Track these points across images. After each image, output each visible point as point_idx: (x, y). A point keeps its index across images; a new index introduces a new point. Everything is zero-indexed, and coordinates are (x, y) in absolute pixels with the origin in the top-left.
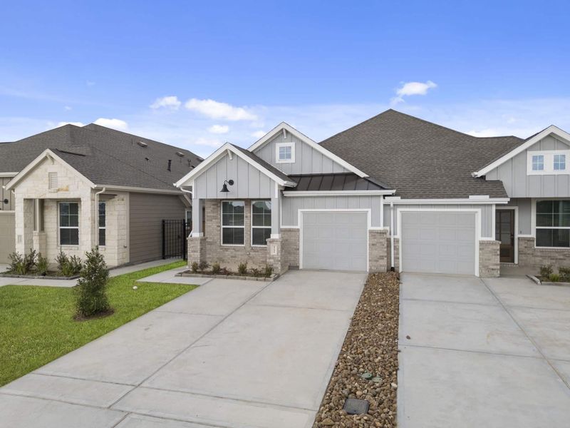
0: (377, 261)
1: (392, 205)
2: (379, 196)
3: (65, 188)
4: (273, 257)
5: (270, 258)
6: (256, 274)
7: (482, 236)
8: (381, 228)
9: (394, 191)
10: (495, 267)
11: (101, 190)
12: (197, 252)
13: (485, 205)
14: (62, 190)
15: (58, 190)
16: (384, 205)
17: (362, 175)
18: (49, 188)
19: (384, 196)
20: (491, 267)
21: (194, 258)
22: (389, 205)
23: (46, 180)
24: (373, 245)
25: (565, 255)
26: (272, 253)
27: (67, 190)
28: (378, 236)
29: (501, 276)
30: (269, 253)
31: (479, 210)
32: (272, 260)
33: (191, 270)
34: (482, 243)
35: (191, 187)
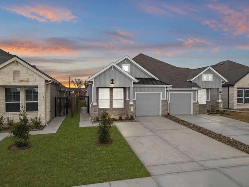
0: (164, 111)
1: (169, 90)
2: (164, 87)
3: (26, 80)
4: (132, 112)
5: (130, 112)
6: (127, 119)
7: (194, 101)
8: (165, 99)
9: (172, 85)
10: (197, 111)
11: (50, 82)
12: (96, 111)
13: (194, 91)
14: (24, 81)
15: (21, 81)
16: (166, 90)
17: (157, 79)
18: (13, 80)
19: (167, 87)
20: (196, 111)
21: (95, 115)
22: (168, 90)
23: (12, 75)
24: (163, 105)
25: (205, 106)
26: (131, 110)
27: (28, 81)
28: (165, 102)
29: (199, 114)
30: (130, 110)
31: (193, 92)
32: (131, 113)
33: (96, 120)
34: (194, 103)
35: (93, 81)
